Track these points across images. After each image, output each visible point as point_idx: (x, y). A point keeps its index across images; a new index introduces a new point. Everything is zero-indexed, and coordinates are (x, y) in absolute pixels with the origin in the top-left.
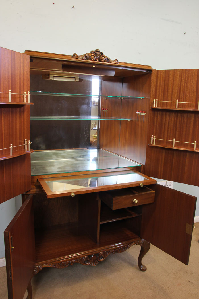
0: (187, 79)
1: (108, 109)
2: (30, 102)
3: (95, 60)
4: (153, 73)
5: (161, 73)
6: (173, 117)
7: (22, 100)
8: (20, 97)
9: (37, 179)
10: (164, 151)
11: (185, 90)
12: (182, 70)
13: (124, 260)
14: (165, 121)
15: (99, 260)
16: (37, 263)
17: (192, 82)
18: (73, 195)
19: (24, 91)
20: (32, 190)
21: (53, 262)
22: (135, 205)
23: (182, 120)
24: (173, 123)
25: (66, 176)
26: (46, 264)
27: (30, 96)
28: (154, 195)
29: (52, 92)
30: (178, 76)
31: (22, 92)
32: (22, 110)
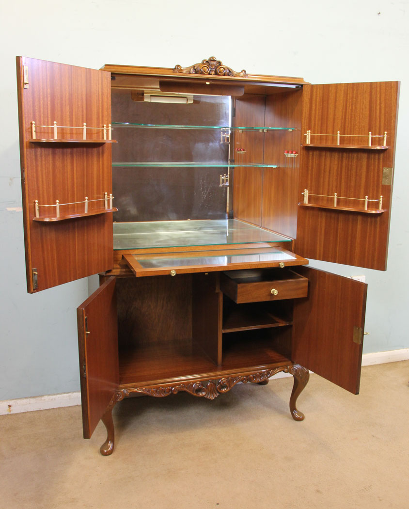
0: (355, 98)
1: (245, 149)
2: (112, 138)
3: (209, 74)
4: (305, 89)
5: (317, 88)
6: (336, 158)
7: (101, 137)
8: (98, 133)
9: (123, 256)
10: (324, 214)
11: (353, 115)
12: (348, 84)
13: (269, 406)
14: (325, 165)
15: (220, 391)
16: (121, 386)
17: (363, 103)
18: (173, 273)
19: (103, 123)
20: (114, 271)
21: (146, 385)
22: (275, 299)
23: (350, 163)
24: (336, 168)
25: (166, 252)
26: (136, 387)
27: (112, 130)
28: (306, 284)
29: (146, 124)
30: (342, 94)
31: (101, 125)
32: (101, 151)
